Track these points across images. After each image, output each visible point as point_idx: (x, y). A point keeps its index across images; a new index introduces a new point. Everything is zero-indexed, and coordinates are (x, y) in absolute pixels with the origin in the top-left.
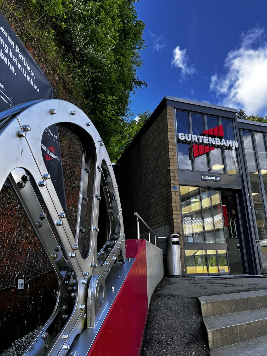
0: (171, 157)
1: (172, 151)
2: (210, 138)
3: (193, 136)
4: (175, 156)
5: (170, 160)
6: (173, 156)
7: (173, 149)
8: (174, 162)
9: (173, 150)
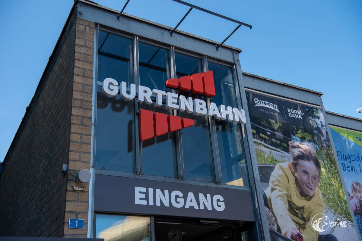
0: (74, 137)
1: (79, 122)
2: (182, 97)
3: (142, 88)
4: (86, 137)
5: (72, 147)
6: (82, 135)
7: (84, 117)
8: (81, 150)
9: (82, 120)
